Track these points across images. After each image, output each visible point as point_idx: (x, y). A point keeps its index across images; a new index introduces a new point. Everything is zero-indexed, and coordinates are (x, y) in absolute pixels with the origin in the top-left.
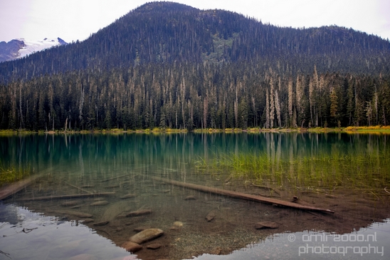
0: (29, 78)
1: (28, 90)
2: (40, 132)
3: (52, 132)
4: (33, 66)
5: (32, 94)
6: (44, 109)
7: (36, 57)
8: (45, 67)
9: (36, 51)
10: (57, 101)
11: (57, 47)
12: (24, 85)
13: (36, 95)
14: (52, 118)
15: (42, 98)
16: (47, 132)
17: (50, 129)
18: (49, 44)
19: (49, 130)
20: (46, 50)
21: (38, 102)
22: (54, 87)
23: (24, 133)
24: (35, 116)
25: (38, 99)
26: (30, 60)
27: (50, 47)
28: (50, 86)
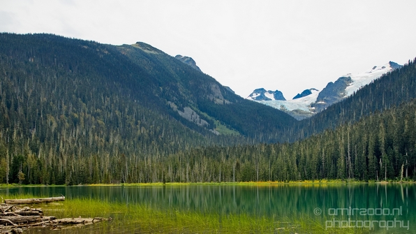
0: (357, 119)
1: (357, 133)
2: (371, 183)
3: (384, 183)
4: (361, 104)
5: (361, 137)
6: (374, 154)
7: (364, 92)
8: (374, 103)
9: (364, 84)
10: (389, 144)
11: (389, 74)
12: (352, 127)
13: (365, 138)
14: (384, 164)
15: (372, 141)
16: (378, 183)
17: (382, 178)
18: (378, 74)
19: (380, 180)
20: (375, 81)
21: (367, 146)
22: (386, 126)
23: (353, 183)
24: (365, 163)
25: (368, 143)
26: (358, 97)
27: (379, 76)
28: (381, 125)
